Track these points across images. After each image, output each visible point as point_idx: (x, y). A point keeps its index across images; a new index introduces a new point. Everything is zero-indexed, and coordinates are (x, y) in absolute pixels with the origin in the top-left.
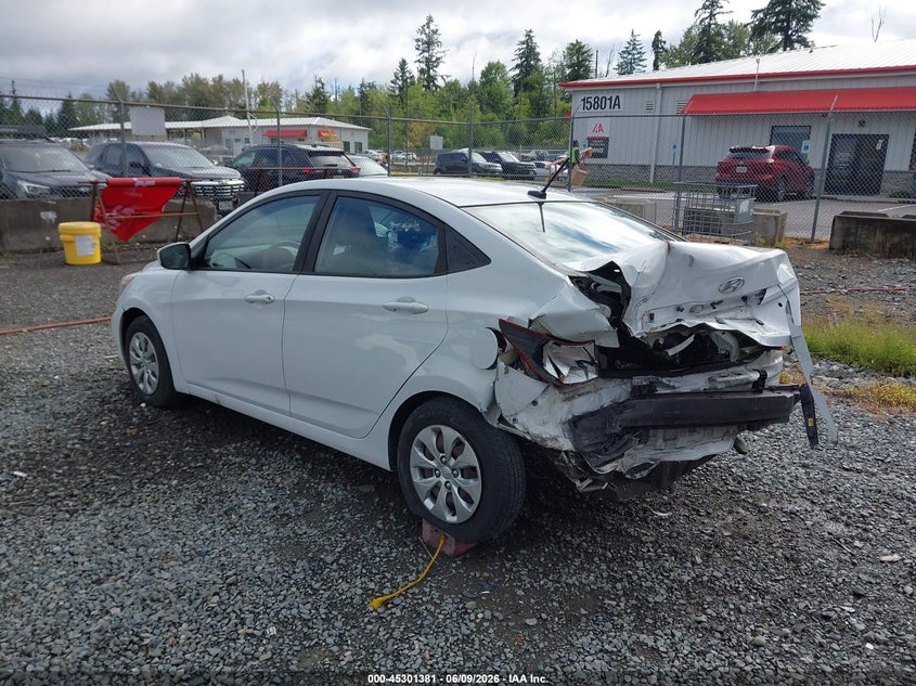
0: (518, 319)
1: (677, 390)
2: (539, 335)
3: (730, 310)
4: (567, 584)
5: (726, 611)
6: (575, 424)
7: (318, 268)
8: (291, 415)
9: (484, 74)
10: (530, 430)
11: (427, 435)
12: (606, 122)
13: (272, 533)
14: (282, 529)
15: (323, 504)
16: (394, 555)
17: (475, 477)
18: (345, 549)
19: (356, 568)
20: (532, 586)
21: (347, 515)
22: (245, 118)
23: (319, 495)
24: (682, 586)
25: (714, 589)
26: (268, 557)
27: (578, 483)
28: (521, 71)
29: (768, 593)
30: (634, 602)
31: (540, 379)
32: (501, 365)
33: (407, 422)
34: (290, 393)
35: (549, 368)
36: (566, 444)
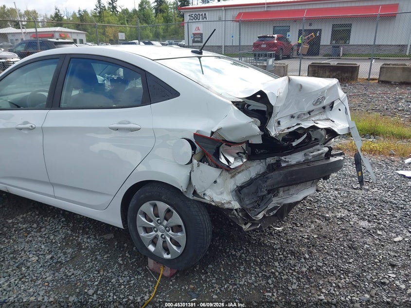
0: (205, 132)
1: (290, 163)
2: (217, 141)
3: (316, 115)
4: (240, 285)
5: (332, 288)
6: (239, 192)
7: (62, 105)
8: (55, 197)
9: (140, 6)
10: (214, 199)
11: (147, 207)
12: (201, 26)
13: (51, 277)
14: (57, 274)
15: (82, 251)
16: (132, 282)
17: (181, 231)
18: (100, 282)
19: (109, 296)
20: (221, 290)
21: (99, 257)
22: (19, 28)
23: (79, 244)
24: (305, 275)
25: (321, 274)
26: (49, 297)
27: (244, 227)
28: (158, 3)
29: (349, 272)
30: (281, 291)
31: (217, 167)
32: (195, 162)
33: (133, 200)
34: (53, 185)
35: (223, 160)
36: (236, 205)
